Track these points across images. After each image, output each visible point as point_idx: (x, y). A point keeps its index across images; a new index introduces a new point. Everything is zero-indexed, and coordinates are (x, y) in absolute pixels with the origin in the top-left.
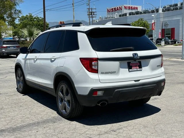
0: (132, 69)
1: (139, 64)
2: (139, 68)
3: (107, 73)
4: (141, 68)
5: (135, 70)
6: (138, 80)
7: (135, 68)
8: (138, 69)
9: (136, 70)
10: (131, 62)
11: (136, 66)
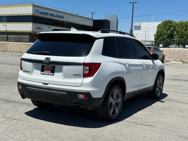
0: (43, 72)
1: (52, 69)
2: (51, 73)
5: (46, 73)
6: (47, 84)
7: (47, 71)
8: (49, 73)
9: (48, 73)
10: (45, 65)
11: (48, 70)
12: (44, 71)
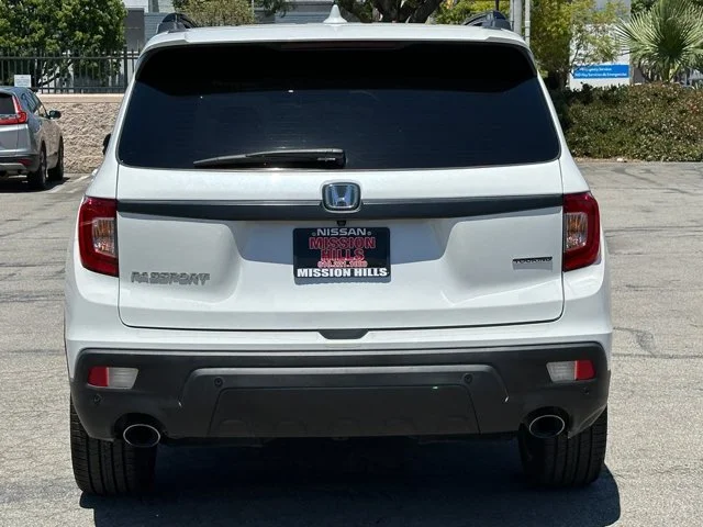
0: (315, 267)
1: (371, 243)
2: (371, 265)
3: (159, 279)
4: (379, 266)
5: (338, 273)
6: (360, 333)
7: (339, 262)
8: (358, 272)
9: (347, 272)
10: (315, 230)
11: (347, 253)
12: (320, 264)
